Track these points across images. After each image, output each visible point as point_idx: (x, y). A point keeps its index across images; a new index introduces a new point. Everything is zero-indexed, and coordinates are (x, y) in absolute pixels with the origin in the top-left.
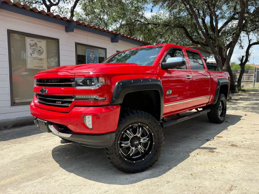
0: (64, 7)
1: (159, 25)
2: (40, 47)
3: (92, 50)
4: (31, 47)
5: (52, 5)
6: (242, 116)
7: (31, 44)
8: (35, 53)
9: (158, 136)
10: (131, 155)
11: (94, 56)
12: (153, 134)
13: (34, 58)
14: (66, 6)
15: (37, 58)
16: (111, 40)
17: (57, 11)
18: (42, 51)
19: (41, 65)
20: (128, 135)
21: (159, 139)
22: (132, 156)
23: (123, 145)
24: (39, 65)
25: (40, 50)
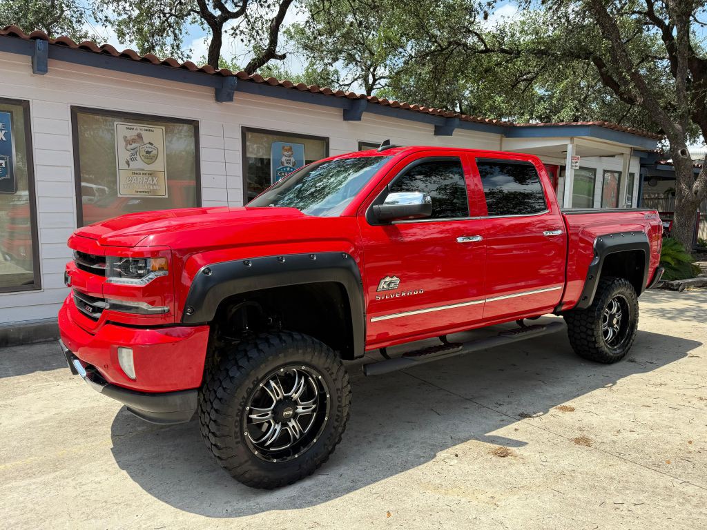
0: (261, 17)
1: (519, 52)
2: (150, 143)
3: (287, 145)
4: (127, 145)
5: (227, 15)
6: (699, 344)
7: (128, 138)
8: (138, 158)
9: (339, 402)
10: (269, 442)
11: (292, 159)
12: (328, 396)
13: (136, 172)
14: (267, 14)
15: (142, 172)
16: (342, 114)
17: (245, 30)
18: (154, 152)
19: (151, 188)
20: (272, 391)
21: (340, 409)
22: (272, 445)
23: (254, 416)
24: (146, 188)
25: (150, 150)
